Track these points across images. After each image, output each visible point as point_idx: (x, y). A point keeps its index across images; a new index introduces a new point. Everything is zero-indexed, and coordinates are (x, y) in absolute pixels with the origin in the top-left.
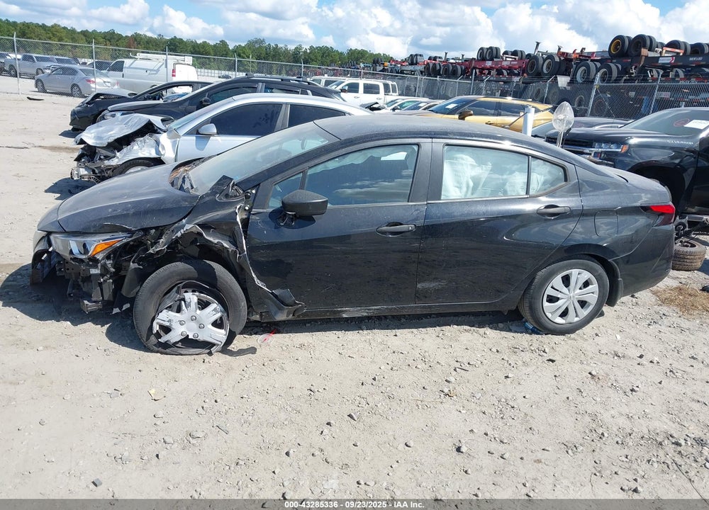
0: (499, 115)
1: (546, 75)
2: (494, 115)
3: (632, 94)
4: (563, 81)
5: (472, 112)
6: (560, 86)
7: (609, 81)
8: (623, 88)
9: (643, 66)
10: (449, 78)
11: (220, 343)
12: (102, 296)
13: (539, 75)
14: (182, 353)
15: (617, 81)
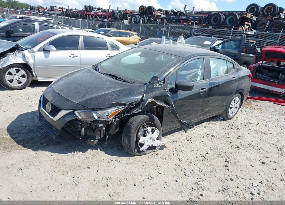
0: (120, 36)
1: (119, 19)
2: (119, 36)
3: (152, 28)
4: (126, 22)
5: (112, 35)
6: (125, 24)
7: (144, 23)
8: (149, 26)
9: (156, 18)
10: (75, 18)
11: (159, 146)
12: (100, 136)
13: (116, 19)
14: (146, 153)
15: (147, 23)
